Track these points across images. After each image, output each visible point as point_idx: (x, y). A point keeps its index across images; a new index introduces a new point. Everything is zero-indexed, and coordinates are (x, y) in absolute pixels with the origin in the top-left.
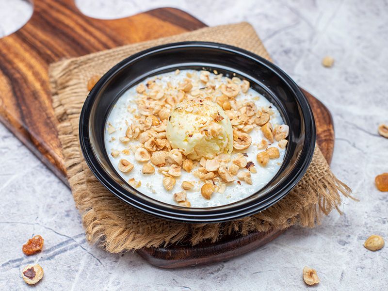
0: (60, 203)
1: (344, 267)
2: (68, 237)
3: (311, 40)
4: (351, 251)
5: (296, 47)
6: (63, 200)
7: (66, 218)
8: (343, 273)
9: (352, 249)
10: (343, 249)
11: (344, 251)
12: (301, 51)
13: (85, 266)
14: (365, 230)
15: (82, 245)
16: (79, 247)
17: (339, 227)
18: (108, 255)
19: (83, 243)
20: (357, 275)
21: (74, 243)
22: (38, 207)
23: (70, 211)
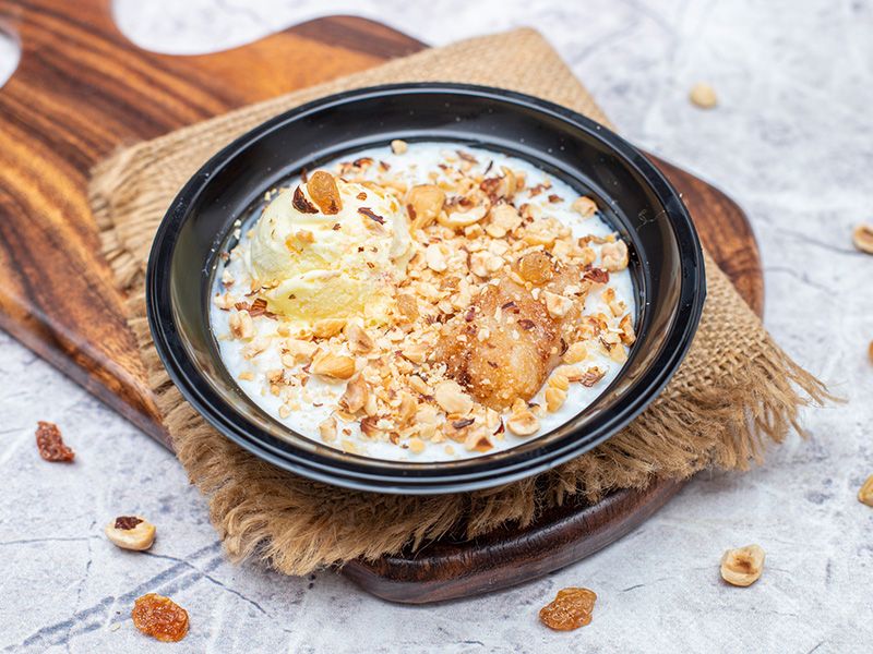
0: (142, 482)
1: (830, 552)
2: (175, 559)
3: (671, 58)
4: (838, 514)
5: (638, 77)
6: (150, 476)
7: (164, 517)
8: (829, 566)
9: (840, 508)
10: (821, 510)
11: (823, 516)
12: (653, 85)
13: (225, 623)
14: (863, 462)
15: (211, 574)
16: (204, 579)
17: (803, 462)
18: (276, 589)
19: (213, 569)
20: (863, 565)
21: (191, 571)
22: (93, 499)
23: (170, 498)
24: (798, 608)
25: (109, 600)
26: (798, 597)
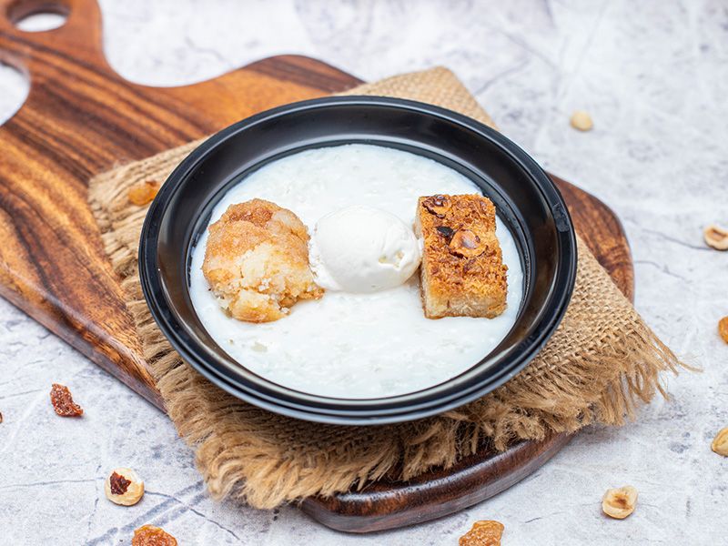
0: (138, 433)
1: (689, 491)
2: (166, 496)
3: (555, 90)
4: (695, 461)
5: (529, 105)
6: (143, 429)
7: (156, 462)
8: (688, 502)
9: (696, 457)
10: (681, 458)
11: (683, 463)
12: (541, 111)
14: (714, 418)
15: (195, 508)
16: (189, 511)
17: (666, 419)
18: (248, 521)
19: (196, 504)
20: (716, 502)
21: (179, 505)
22: (98, 447)
23: (161, 446)
24: (665, 536)
25: (113, 531)
26: (665, 527)
